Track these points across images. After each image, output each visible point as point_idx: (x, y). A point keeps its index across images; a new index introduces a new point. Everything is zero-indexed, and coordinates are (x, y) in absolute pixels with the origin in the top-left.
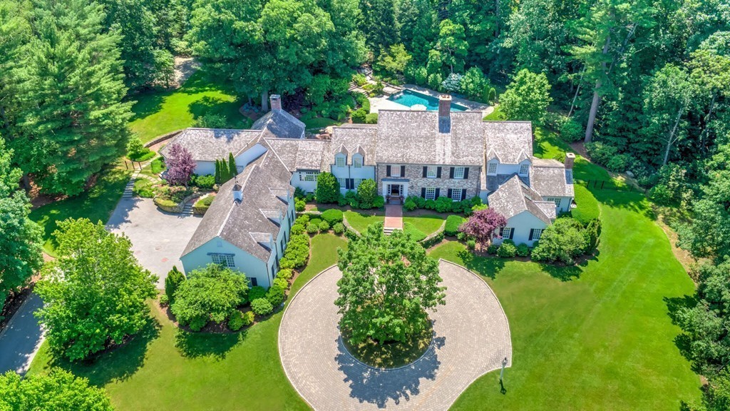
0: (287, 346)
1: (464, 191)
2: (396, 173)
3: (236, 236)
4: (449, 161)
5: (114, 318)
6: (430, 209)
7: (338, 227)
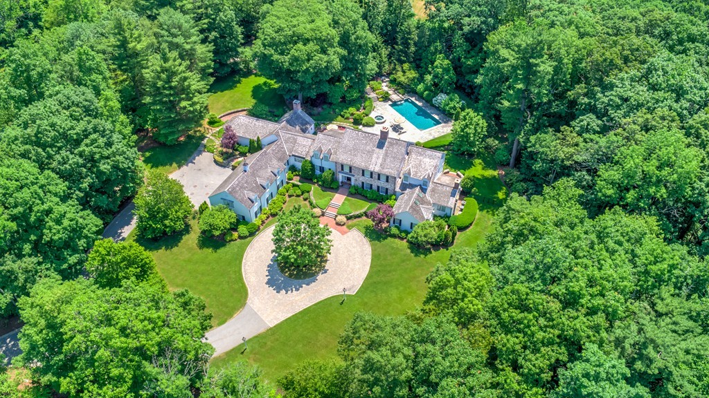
0: (249, 256)
1: (387, 189)
2: (346, 170)
3: (236, 192)
4: (377, 169)
5: (167, 222)
6: (364, 196)
7: (306, 195)
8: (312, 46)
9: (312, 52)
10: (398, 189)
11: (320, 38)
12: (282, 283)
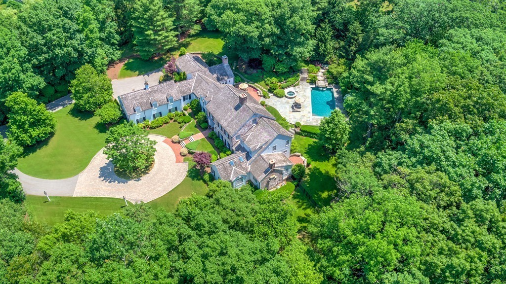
1: (229, 145)
2: (211, 117)
6: (214, 142)
7: (183, 124)
8: (241, 16)
9: (238, 20)
10: (234, 148)
11: (249, 11)
12: (108, 173)
